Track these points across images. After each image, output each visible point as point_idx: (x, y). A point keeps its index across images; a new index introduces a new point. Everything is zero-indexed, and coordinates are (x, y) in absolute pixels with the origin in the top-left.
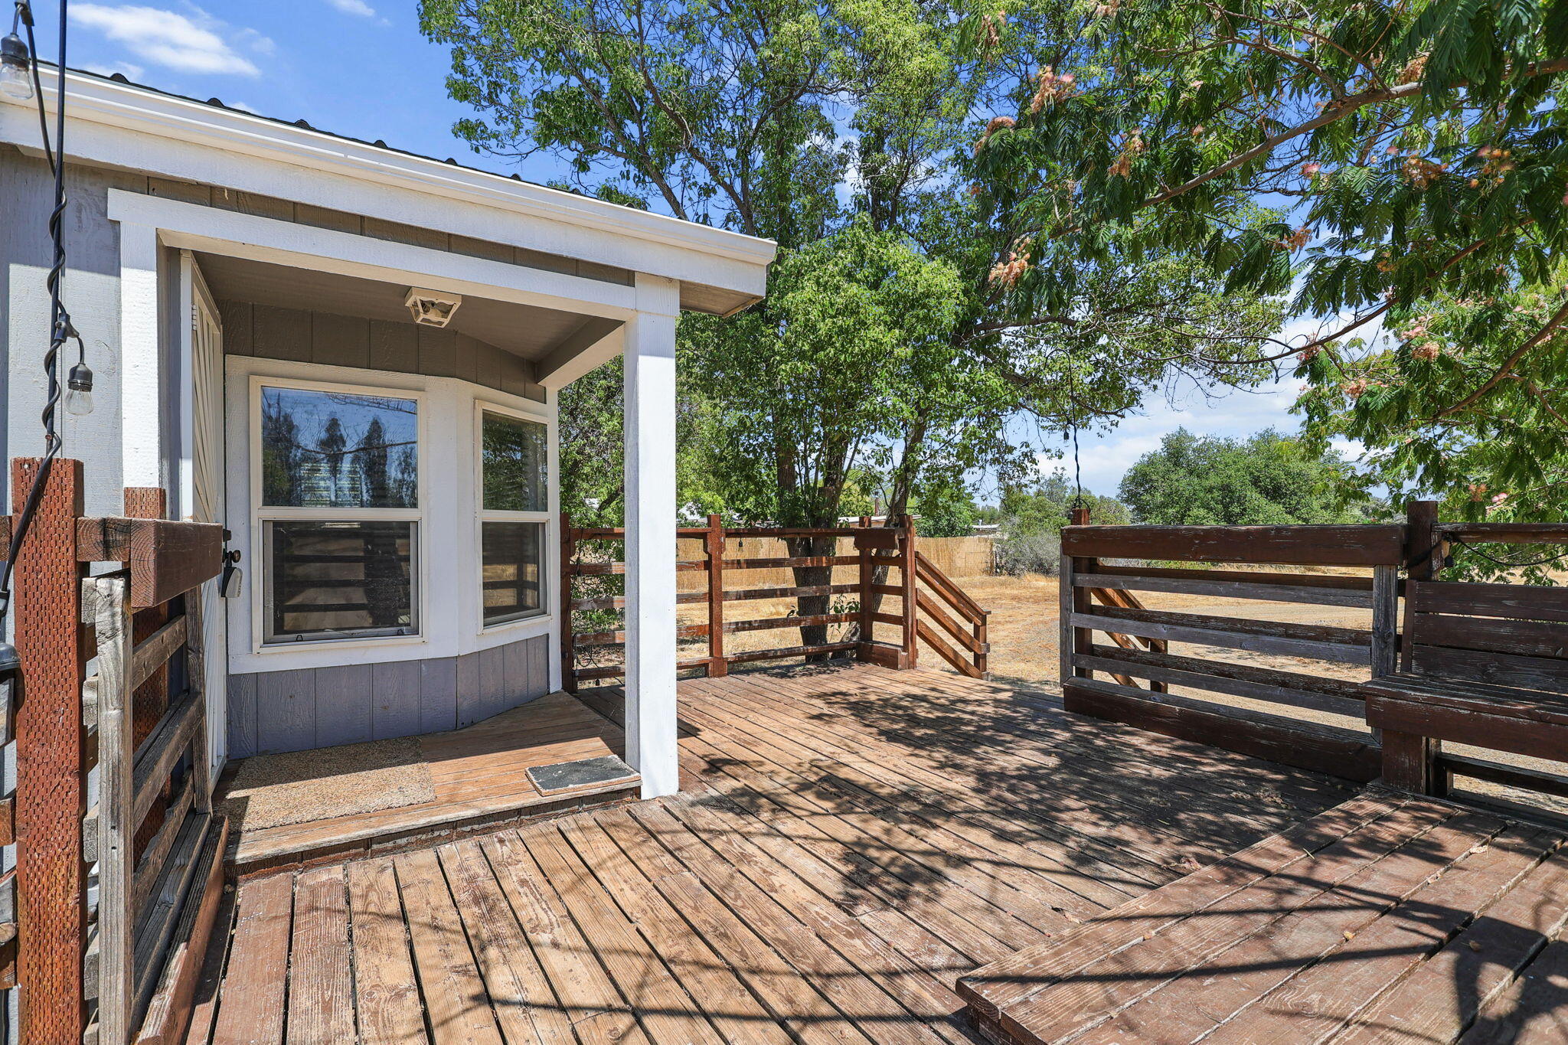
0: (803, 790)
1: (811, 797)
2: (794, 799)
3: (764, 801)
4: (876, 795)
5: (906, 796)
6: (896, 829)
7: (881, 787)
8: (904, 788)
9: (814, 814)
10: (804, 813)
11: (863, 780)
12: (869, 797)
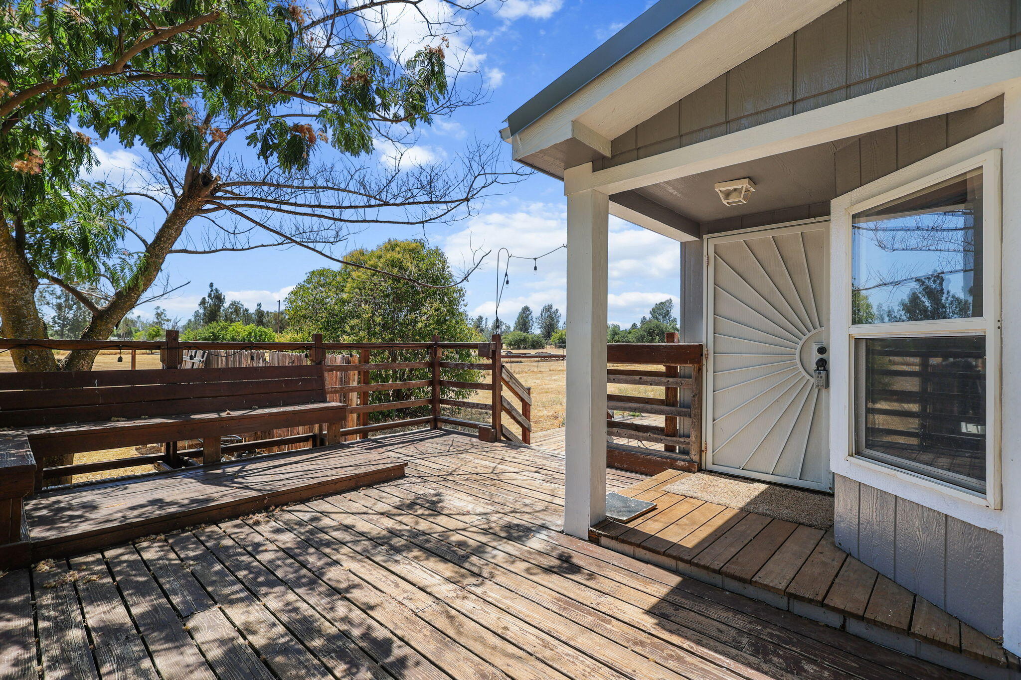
0: (479, 547)
1: (471, 542)
2: (484, 539)
3: (503, 534)
4: (421, 548)
5: (398, 550)
6: (412, 525)
7: (416, 558)
8: (398, 557)
9: (464, 530)
10: (470, 529)
11: (432, 563)
12: (428, 545)
